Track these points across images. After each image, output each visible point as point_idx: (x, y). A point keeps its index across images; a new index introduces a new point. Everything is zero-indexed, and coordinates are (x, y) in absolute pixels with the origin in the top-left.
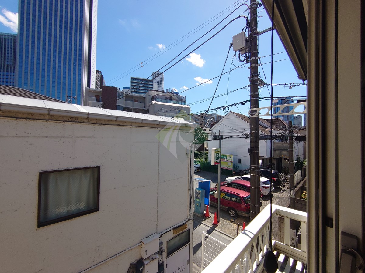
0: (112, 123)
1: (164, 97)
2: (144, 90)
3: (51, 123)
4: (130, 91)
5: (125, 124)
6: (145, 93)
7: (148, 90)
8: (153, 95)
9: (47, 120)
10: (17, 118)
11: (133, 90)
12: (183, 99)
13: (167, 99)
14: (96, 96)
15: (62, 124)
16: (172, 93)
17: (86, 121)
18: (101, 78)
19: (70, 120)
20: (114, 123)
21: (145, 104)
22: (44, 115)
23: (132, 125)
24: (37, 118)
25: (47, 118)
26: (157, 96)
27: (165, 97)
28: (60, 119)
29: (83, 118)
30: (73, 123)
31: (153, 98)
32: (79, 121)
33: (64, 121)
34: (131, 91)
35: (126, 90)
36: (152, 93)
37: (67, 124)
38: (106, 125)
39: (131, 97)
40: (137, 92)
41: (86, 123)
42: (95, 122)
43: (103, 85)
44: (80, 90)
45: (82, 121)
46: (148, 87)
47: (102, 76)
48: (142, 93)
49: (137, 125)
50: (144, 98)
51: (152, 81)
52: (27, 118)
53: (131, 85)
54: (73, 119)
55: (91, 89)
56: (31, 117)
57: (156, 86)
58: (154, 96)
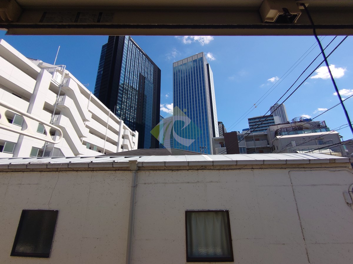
0: (233, 168)
1: (291, 129)
2: (264, 126)
3: (190, 171)
4: (249, 132)
5: (245, 167)
6: (266, 129)
7: (269, 126)
8: (275, 129)
9: (188, 170)
10: (173, 170)
11: (253, 130)
12: (321, 124)
13: (296, 130)
14: (220, 143)
15: (196, 172)
16: (301, 121)
17: (212, 168)
18: (222, 127)
19: (201, 168)
20: (235, 167)
21: (268, 142)
22: (186, 167)
23: (254, 168)
24: (182, 169)
25: (188, 168)
26: (281, 130)
27: (293, 129)
28: (195, 168)
29: (210, 166)
30: (204, 170)
31: (277, 133)
32: (207, 168)
33: (197, 170)
34: (251, 131)
35: (245, 132)
36: (275, 128)
37: (200, 171)
38: (228, 169)
39: (252, 137)
40: (257, 131)
41: (212, 170)
42: (218, 168)
43: (225, 132)
44: (208, 140)
45: (209, 168)
46: (268, 123)
47: (223, 125)
48: (263, 130)
49: (259, 167)
50: (266, 135)
51: (271, 116)
52: (178, 170)
53: (250, 126)
54: (203, 167)
55: (216, 138)
56: (179, 169)
57: (277, 119)
58: (277, 130)
